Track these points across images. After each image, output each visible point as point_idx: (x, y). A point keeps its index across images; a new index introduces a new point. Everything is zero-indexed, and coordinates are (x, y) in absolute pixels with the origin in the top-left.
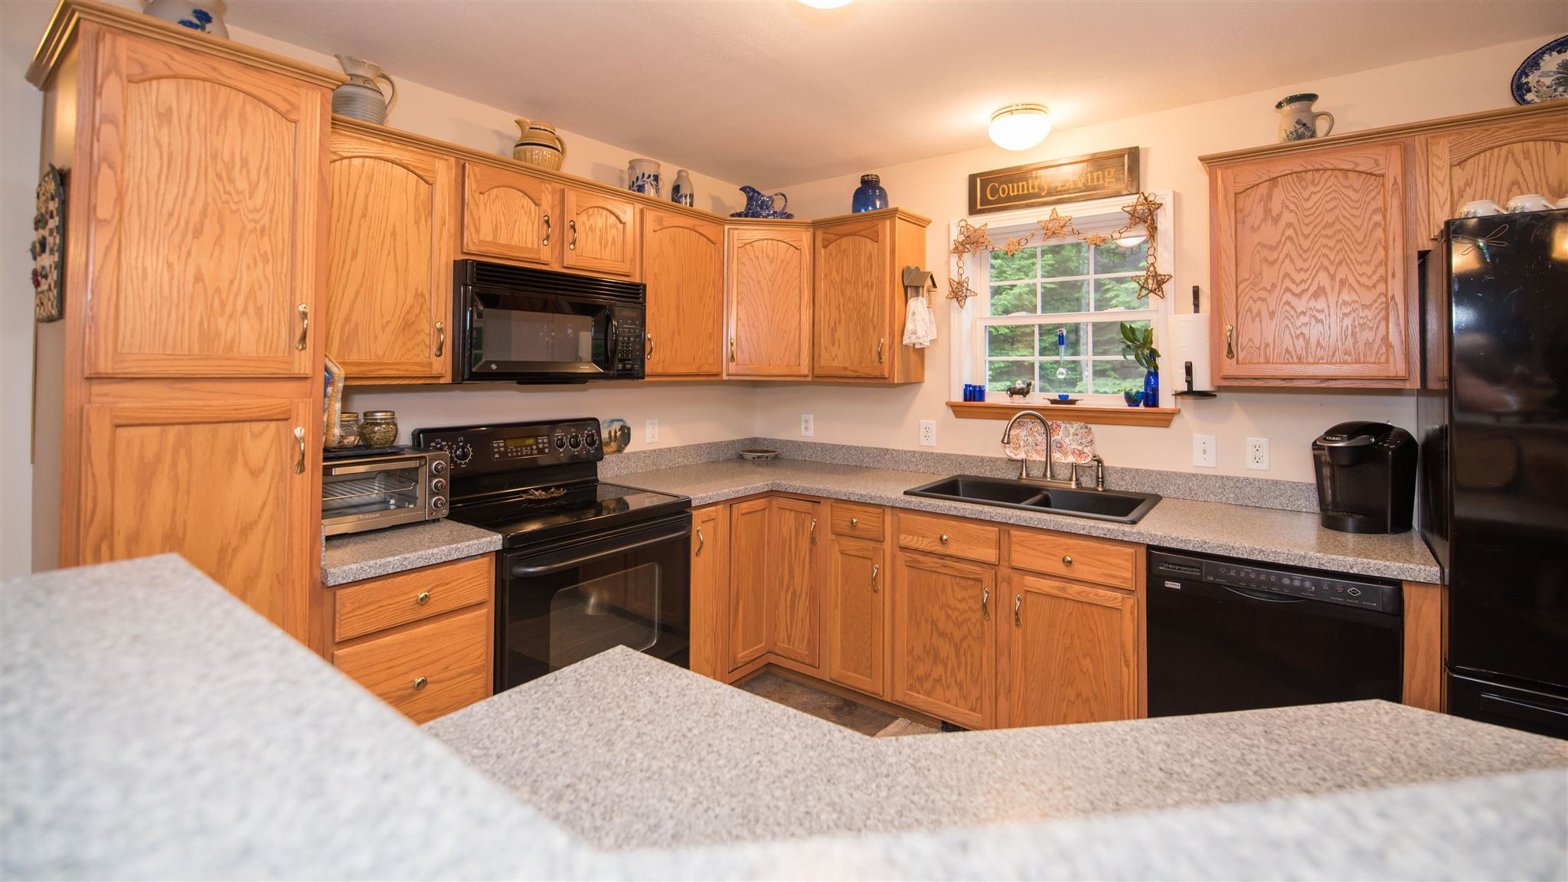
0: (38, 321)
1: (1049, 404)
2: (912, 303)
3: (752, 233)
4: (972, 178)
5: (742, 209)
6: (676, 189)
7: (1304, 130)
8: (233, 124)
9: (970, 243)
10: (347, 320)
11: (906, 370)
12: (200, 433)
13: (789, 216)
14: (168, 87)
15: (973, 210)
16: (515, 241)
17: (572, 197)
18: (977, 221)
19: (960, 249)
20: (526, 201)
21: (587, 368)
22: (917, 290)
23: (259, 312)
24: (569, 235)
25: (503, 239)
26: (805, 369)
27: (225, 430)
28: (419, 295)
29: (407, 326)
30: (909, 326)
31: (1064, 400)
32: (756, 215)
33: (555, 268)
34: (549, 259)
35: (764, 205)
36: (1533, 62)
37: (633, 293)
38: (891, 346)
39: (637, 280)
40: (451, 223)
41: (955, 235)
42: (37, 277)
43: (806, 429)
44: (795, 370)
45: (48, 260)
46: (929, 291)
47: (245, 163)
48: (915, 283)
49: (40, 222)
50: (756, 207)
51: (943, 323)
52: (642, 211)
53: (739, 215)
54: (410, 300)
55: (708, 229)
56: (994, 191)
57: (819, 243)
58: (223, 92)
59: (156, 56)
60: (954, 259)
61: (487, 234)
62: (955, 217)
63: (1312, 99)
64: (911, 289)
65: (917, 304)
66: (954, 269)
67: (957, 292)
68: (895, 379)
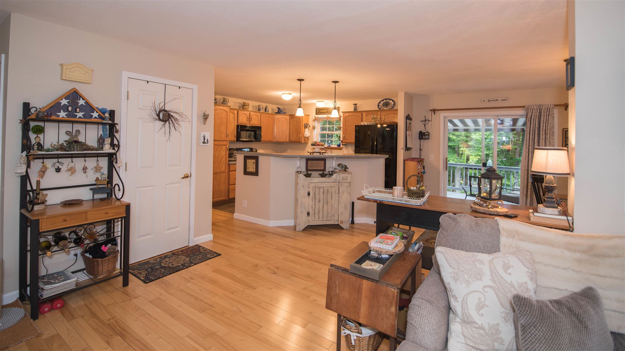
1: (327, 147)
2: (306, 129)
3: (278, 116)
4: (316, 109)
5: (277, 112)
6: (266, 109)
7: (355, 109)
9: (315, 120)
11: (305, 140)
12: (220, 146)
13: (285, 113)
15: (316, 114)
17: (251, 113)
18: (317, 116)
19: (314, 120)
20: (245, 115)
21: (254, 140)
22: (307, 127)
24: (251, 120)
25: (243, 122)
26: (288, 140)
29: (233, 134)
30: (305, 133)
31: (329, 146)
32: (280, 113)
34: (248, 124)
35: (281, 111)
36: (380, 102)
37: (259, 128)
38: (302, 137)
39: (260, 126)
40: (236, 120)
41: (314, 118)
43: (289, 151)
44: (286, 140)
46: (309, 127)
48: (306, 126)
50: (279, 112)
51: (311, 133)
52: (261, 114)
54: (233, 131)
55: (271, 116)
56: (320, 111)
57: (290, 118)
60: (313, 122)
61: (241, 121)
62: (313, 115)
63: (356, 104)
64: (306, 127)
65: (307, 130)
66: (313, 124)
67: (314, 128)
68: (302, 142)
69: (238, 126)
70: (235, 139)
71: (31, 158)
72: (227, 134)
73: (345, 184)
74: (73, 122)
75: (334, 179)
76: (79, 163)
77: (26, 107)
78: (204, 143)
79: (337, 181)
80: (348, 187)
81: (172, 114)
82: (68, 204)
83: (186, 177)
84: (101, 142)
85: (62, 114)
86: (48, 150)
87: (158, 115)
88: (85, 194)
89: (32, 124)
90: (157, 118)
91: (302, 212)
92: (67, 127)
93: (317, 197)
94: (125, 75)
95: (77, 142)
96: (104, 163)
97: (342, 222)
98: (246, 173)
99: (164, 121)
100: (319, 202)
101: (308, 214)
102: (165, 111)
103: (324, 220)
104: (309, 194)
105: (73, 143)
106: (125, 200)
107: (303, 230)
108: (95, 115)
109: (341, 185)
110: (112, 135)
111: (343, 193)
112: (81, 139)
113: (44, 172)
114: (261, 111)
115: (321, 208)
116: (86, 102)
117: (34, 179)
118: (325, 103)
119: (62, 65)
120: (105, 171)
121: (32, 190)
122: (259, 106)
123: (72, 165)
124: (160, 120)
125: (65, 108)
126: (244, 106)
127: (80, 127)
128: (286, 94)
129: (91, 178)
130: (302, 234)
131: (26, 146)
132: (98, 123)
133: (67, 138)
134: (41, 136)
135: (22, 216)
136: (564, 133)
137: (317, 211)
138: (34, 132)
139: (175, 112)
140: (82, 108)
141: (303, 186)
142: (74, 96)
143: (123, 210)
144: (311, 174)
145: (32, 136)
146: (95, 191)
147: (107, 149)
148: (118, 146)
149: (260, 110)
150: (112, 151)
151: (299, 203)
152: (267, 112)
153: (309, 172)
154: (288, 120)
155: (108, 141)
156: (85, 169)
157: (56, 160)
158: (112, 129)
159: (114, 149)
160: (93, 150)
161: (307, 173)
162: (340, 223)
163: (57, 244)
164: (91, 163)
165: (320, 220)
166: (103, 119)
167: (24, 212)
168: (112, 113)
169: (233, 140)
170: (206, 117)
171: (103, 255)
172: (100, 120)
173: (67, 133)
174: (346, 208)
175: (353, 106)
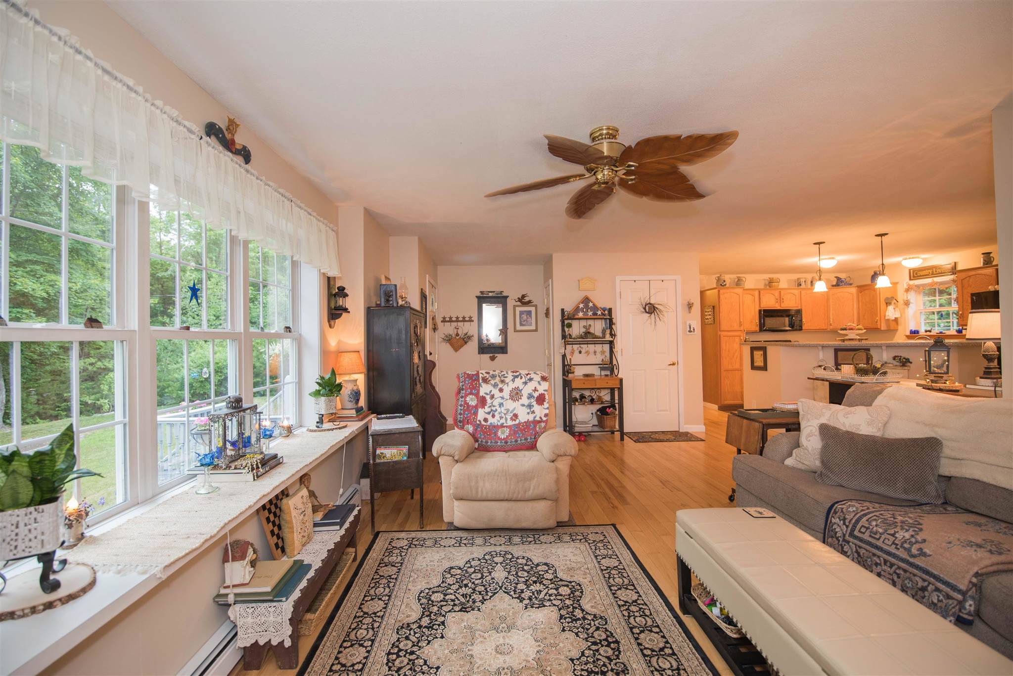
1: (936, 334)
2: (888, 307)
4: (908, 270)
5: (835, 284)
6: (812, 282)
7: (987, 262)
9: (909, 289)
11: (888, 325)
12: (731, 338)
13: (850, 284)
15: (910, 279)
16: (771, 303)
17: (782, 292)
18: (912, 282)
19: (907, 290)
20: (773, 295)
21: (788, 328)
22: (890, 304)
24: (782, 301)
25: (769, 305)
28: (752, 318)
29: (750, 323)
30: (887, 314)
31: (941, 333)
33: (779, 308)
34: (777, 307)
35: (842, 282)
37: (799, 312)
38: (881, 319)
39: (799, 308)
40: (758, 303)
41: (905, 286)
45: (710, 317)
46: (895, 304)
47: (734, 302)
48: (889, 301)
50: (839, 283)
51: (902, 313)
52: (801, 291)
53: (835, 286)
56: (916, 274)
57: (859, 292)
60: (905, 294)
61: (765, 304)
62: (905, 281)
63: (990, 253)
64: (888, 304)
65: (890, 308)
66: (906, 297)
67: (907, 303)
68: (882, 329)
69: (760, 311)
70: (758, 329)
71: (566, 343)
72: (740, 322)
74: (587, 319)
76: (591, 347)
77: (563, 310)
78: (690, 331)
81: (656, 306)
82: (586, 376)
83: (674, 364)
84: (604, 332)
85: (581, 315)
86: (574, 339)
87: (645, 309)
88: (595, 370)
89: (566, 322)
90: (644, 310)
92: (583, 323)
94: (618, 279)
95: (589, 333)
96: (607, 347)
98: (753, 367)
99: (650, 313)
102: (650, 304)
105: (587, 333)
106: (620, 376)
108: (599, 313)
110: (611, 328)
112: (592, 330)
113: (573, 353)
114: (802, 287)
116: (593, 305)
117: (568, 357)
118: (923, 259)
119: (579, 281)
120: (608, 354)
121: (568, 365)
122: (798, 279)
123: (588, 349)
124: (646, 312)
125: (582, 310)
126: (770, 283)
127: (591, 322)
128: (826, 259)
129: (598, 359)
131: (564, 337)
132: (601, 319)
133: (584, 330)
134: (571, 329)
135: (564, 380)
138: (567, 327)
139: (659, 304)
140: (591, 309)
142: (586, 300)
143: (618, 382)
145: (566, 329)
146: (602, 369)
147: (608, 338)
148: (615, 335)
149: (800, 285)
150: (611, 339)
152: (813, 287)
154: (855, 295)
155: (608, 331)
156: (595, 352)
157: (579, 346)
158: (611, 323)
159: (612, 337)
160: (599, 338)
161: (837, 367)
163: (581, 400)
164: (598, 348)
166: (605, 315)
167: (564, 377)
168: (610, 310)
169: (754, 330)
170: (690, 306)
171: (607, 414)
172: (602, 317)
173: (584, 327)
175: (983, 257)
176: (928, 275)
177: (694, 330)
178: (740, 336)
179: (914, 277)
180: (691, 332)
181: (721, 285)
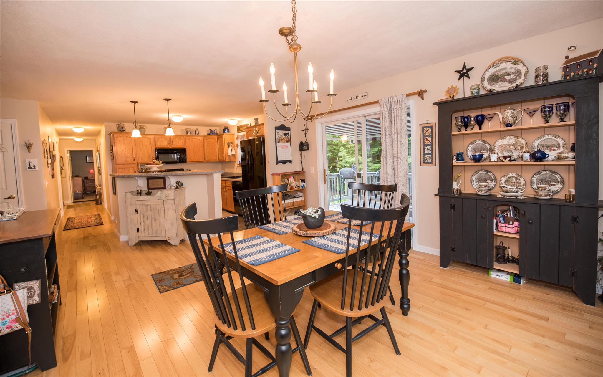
0: (112, 160)
5: (209, 133)
7: (256, 124)
8: (126, 140)
10: (142, 157)
12: (126, 169)
14: (120, 138)
16: (164, 145)
17: (172, 138)
18: (239, 134)
19: (237, 139)
20: (165, 139)
23: (130, 158)
24: (173, 143)
25: (162, 145)
27: (128, 169)
28: (150, 153)
29: (149, 157)
30: (228, 152)
33: (171, 148)
34: (169, 147)
35: (212, 132)
37: (184, 150)
39: (185, 148)
40: (154, 144)
42: (111, 155)
45: (112, 154)
47: (127, 143)
49: (111, 150)
51: (236, 151)
52: (185, 137)
54: (149, 154)
58: (124, 137)
59: (118, 135)
61: (159, 144)
62: (236, 133)
63: (258, 119)
64: (229, 146)
65: (230, 149)
66: (237, 142)
67: (237, 146)
68: (226, 161)
69: (156, 149)
73: (170, 201)
75: (159, 197)
79: (161, 199)
80: (172, 204)
91: (132, 228)
93: (146, 214)
97: (170, 238)
100: (148, 218)
101: (138, 230)
103: (153, 236)
104: (136, 211)
107: (135, 245)
109: (166, 202)
111: (168, 211)
115: (150, 225)
122: (186, 129)
128: (174, 115)
130: (135, 248)
136: (421, 130)
137: (146, 227)
141: (131, 204)
144: (151, 192)
149: (187, 133)
151: (129, 220)
152: (197, 135)
153: (150, 191)
154: (217, 140)
161: (148, 191)
162: (168, 240)
165: (150, 236)
170: (29, 146)
174: (172, 225)
175: (255, 121)
176: (242, 130)
177: (34, 166)
178: (133, 168)
179: (239, 131)
180: (31, 168)
181: (120, 130)
